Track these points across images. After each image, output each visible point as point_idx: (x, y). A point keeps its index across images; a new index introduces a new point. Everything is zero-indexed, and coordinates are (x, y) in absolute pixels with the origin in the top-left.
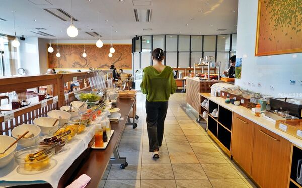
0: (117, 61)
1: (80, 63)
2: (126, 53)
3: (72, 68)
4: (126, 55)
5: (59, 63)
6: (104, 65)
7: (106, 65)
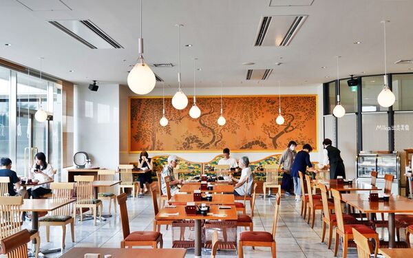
0: (282, 133)
1: (200, 137)
2: (302, 114)
3: (181, 149)
4: (303, 119)
5: (154, 140)
6: (253, 143)
7: (257, 142)
